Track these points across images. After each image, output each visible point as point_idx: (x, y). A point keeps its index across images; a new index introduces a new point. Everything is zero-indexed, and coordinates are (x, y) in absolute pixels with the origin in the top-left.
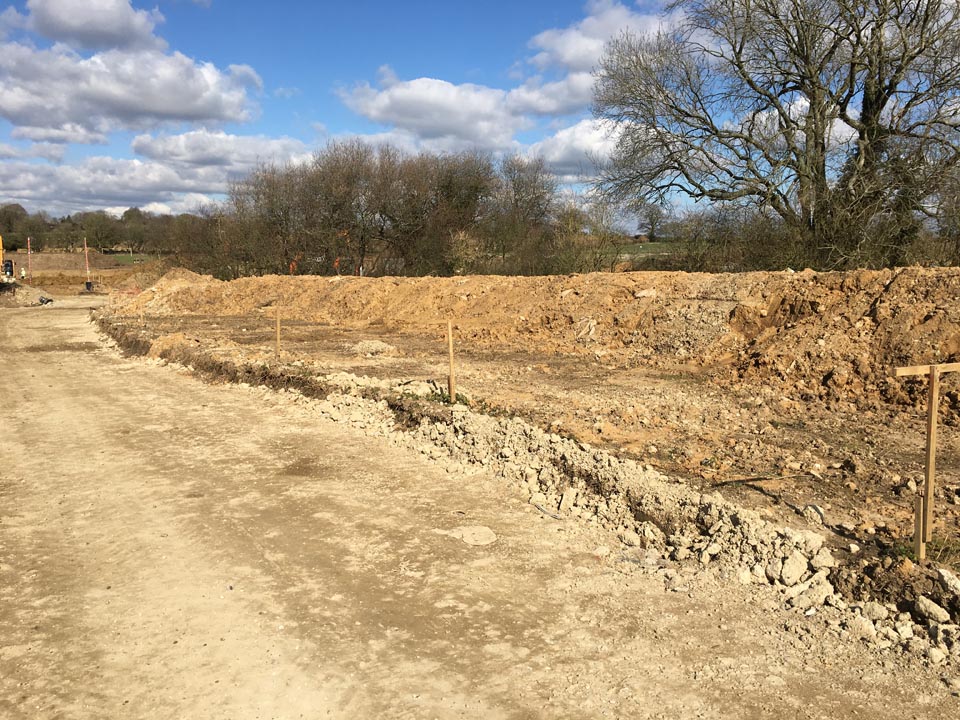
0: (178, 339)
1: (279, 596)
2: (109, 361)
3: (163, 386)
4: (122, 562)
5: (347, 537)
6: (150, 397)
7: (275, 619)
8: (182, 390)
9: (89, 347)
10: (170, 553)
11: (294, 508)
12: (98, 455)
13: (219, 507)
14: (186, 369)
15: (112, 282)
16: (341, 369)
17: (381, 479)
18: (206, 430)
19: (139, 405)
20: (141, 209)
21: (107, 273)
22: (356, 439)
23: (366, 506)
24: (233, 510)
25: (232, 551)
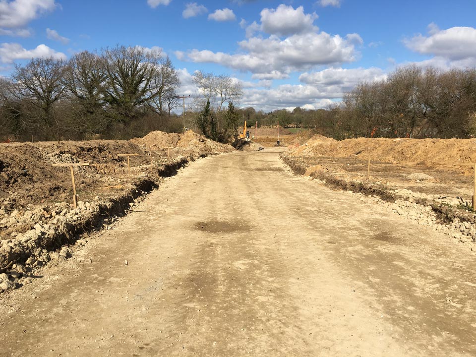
0: (319, 168)
1: (379, 300)
2: (288, 176)
3: (312, 190)
4: (303, 268)
5: (413, 277)
6: (307, 194)
7: (378, 312)
8: (321, 192)
9: (280, 170)
10: (323, 268)
11: (382, 257)
12: (287, 218)
13: (343, 250)
14: (322, 182)
15: (288, 141)
16: (402, 188)
17: (430, 249)
18: (333, 212)
19: (303, 198)
20: (301, 108)
21: (285, 137)
22: (413, 225)
23: (423, 262)
24: (351, 253)
25: (352, 273)
